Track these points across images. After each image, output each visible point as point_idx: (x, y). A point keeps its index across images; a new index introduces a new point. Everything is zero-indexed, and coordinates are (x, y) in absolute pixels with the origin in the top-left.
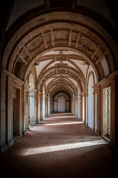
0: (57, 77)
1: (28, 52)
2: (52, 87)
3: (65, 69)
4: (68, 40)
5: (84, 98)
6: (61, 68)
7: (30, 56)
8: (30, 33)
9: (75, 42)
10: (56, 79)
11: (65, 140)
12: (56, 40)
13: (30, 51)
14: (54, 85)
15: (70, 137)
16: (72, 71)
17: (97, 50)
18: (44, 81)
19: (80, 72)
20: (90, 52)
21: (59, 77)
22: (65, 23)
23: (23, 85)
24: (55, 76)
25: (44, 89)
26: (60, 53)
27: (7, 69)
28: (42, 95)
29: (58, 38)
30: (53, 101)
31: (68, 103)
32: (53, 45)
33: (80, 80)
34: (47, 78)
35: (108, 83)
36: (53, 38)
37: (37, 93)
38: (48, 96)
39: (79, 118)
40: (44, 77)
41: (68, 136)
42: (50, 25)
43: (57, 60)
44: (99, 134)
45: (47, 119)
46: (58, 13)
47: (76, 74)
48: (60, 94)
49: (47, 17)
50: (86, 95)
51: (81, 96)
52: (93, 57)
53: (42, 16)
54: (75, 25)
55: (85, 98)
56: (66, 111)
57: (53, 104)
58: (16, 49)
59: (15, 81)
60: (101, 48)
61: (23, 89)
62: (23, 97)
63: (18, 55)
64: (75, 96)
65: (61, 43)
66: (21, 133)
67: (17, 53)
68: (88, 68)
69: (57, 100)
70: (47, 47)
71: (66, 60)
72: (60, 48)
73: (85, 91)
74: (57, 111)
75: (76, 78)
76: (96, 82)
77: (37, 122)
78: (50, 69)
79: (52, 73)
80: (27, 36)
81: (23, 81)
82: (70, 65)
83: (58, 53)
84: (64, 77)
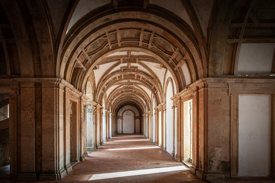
0: (122, 84)
1: (87, 56)
2: (114, 97)
3: (134, 73)
4: (138, 39)
5: (160, 113)
6: (128, 73)
7: (90, 60)
8: (92, 35)
9: (148, 42)
10: (122, 87)
11: (135, 167)
12: (123, 39)
13: (90, 54)
14: (118, 94)
15: (142, 163)
16: (144, 76)
17: (176, 53)
18: (104, 90)
19: (154, 78)
20: (167, 55)
21: (126, 83)
22: (135, 22)
23: (80, 97)
24: (120, 82)
25: (103, 101)
26: (128, 53)
27: (65, 78)
28: (101, 109)
29: (125, 36)
30: (116, 117)
31: (138, 120)
32: (120, 45)
33: (154, 88)
34: (109, 85)
35: (189, 95)
36: (119, 37)
37: (96, 106)
38: (109, 110)
39: (154, 141)
40: (104, 85)
41: (139, 162)
42: (116, 24)
43: (123, 63)
44: (179, 160)
45: (108, 143)
46: (127, 12)
47: (150, 80)
48: (126, 107)
49: (113, 17)
50: (164, 110)
51: (157, 110)
52: (170, 61)
53: (107, 17)
54: (148, 24)
55: (162, 113)
56: (135, 133)
57: (116, 123)
58: (75, 54)
59: (72, 92)
60: (180, 51)
61: (80, 102)
62: (81, 112)
63: (76, 61)
64: (149, 110)
65: (129, 43)
66: (78, 158)
67: (76, 58)
68: (166, 73)
69: (122, 116)
70: (111, 48)
71: (135, 62)
72: (128, 49)
73: (162, 104)
74: (122, 132)
75: (149, 85)
76: (175, 93)
77: (96, 146)
78: (114, 73)
79: (115, 78)
80: (88, 38)
81: (81, 91)
82: (141, 68)
83: (125, 53)
84: (132, 84)
